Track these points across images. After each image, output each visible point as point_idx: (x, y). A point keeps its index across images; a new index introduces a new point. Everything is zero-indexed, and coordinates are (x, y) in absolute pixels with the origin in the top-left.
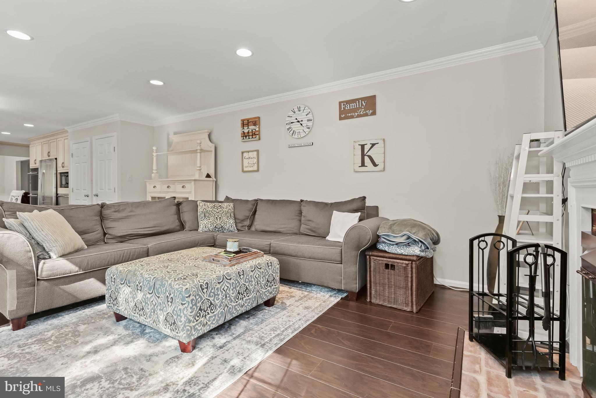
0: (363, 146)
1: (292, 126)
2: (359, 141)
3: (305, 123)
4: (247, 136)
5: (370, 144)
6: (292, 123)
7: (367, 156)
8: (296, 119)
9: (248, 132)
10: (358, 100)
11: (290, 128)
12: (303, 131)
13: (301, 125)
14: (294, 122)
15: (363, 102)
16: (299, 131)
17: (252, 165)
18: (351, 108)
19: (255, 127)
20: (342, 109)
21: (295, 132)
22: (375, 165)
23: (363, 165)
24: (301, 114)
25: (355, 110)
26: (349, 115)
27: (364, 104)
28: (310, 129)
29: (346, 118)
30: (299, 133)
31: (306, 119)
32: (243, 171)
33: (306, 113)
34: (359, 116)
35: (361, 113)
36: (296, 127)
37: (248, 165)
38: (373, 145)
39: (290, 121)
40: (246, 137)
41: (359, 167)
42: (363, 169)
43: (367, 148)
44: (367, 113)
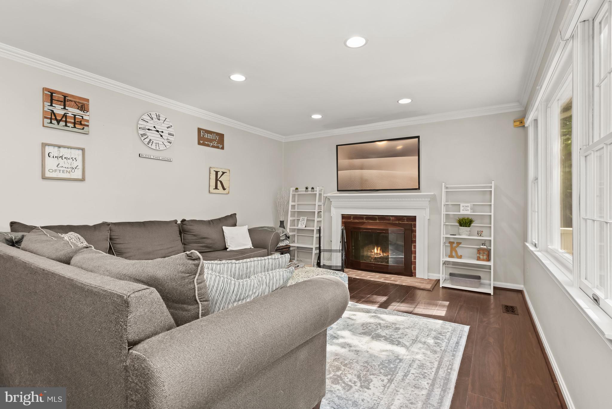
0: (217, 173)
1: (148, 133)
2: (214, 168)
3: (165, 135)
4: (61, 120)
5: (222, 172)
6: (149, 129)
7: (219, 181)
8: (154, 127)
9: (65, 116)
10: (214, 133)
11: (145, 135)
12: (162, 144)
13: (161, 136)
14: (151, 130)
15: (217, 136)
16: (157, 142)
17: (68, 170)
18: (208, 137)
19: (82, 113)
20: (202, 136)
21: (151, 141)
22: (224, 189)
23: (216, 188)
24: (161, 124)
25: (211, 141)
26: (207, 143)
27: (218, 138)
28: (171, 144)
29: (203, 144)
30: (157, 145)
31: (167, 132)
32: (44, 178)
33: (168, 126)
34: (213, 147)
35: (215, 145)
36: (152, 135)
37: (56, 168)
38: (223, 173)
39: (145, 126)
40: (58, 122)
41: (214, 189)
42: (216, 191)
43: (220, 174)
44: (218, 146)
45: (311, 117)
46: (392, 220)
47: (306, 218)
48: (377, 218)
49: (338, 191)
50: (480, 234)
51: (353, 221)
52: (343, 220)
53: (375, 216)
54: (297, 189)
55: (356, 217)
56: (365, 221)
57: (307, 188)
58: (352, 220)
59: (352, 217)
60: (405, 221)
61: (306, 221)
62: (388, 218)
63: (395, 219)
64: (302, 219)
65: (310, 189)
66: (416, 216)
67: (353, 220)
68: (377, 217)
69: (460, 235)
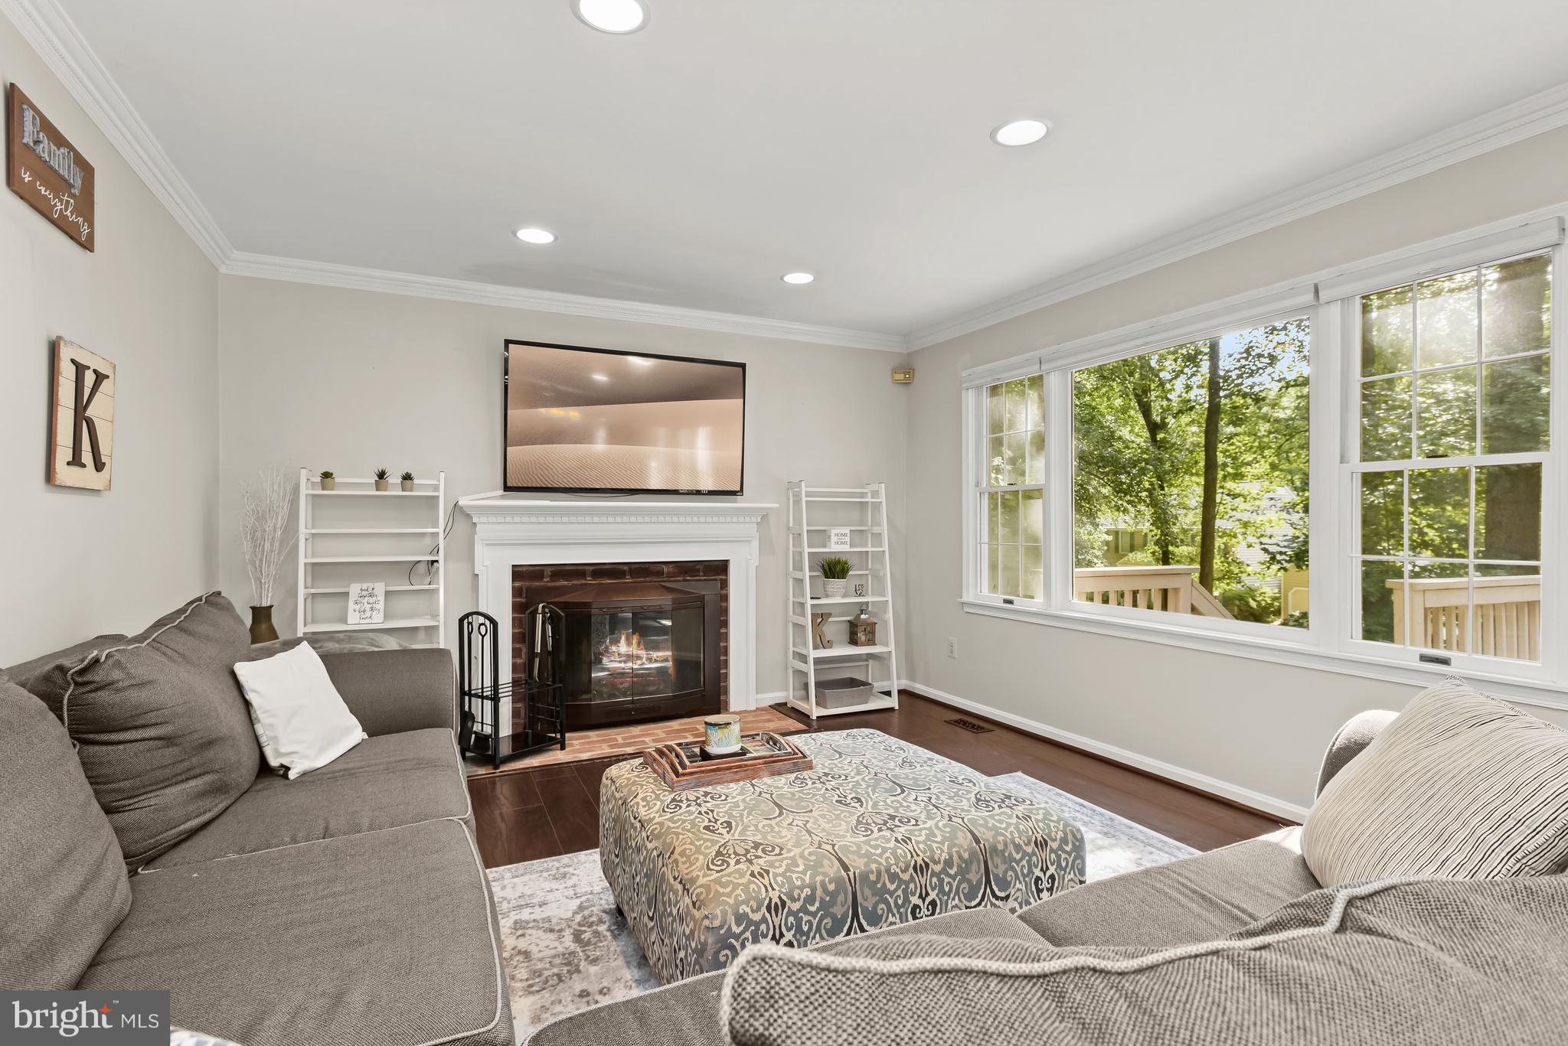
45: (514, 234)
46: (668, 573)
47: (380, 588)
48: (625, 571)
49: (507, 488)
50: (859, 591)
51: (550, 584)
52: (517, 584)
53: (621, 567)
54: (327, 475)
55: (562, 572)
56: (589, 580)
57: (381, 475)
58: (546, 581)
59: (548, 572)
60: (701, 574)
61: (382, 598)
62: (658, 568)
63: (675, 570)
64: (362, 590)
65: (394, 479)
66: (727, 561)
67: (554, 581)
68: (626, 568)
69: (827, 596)
